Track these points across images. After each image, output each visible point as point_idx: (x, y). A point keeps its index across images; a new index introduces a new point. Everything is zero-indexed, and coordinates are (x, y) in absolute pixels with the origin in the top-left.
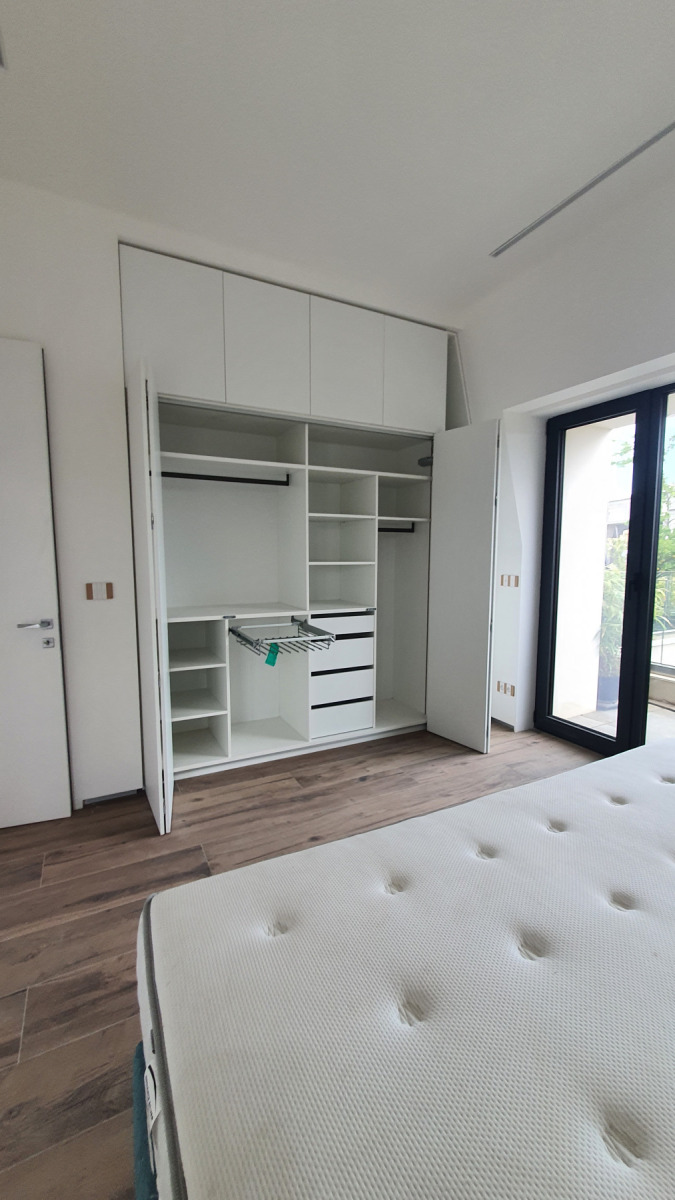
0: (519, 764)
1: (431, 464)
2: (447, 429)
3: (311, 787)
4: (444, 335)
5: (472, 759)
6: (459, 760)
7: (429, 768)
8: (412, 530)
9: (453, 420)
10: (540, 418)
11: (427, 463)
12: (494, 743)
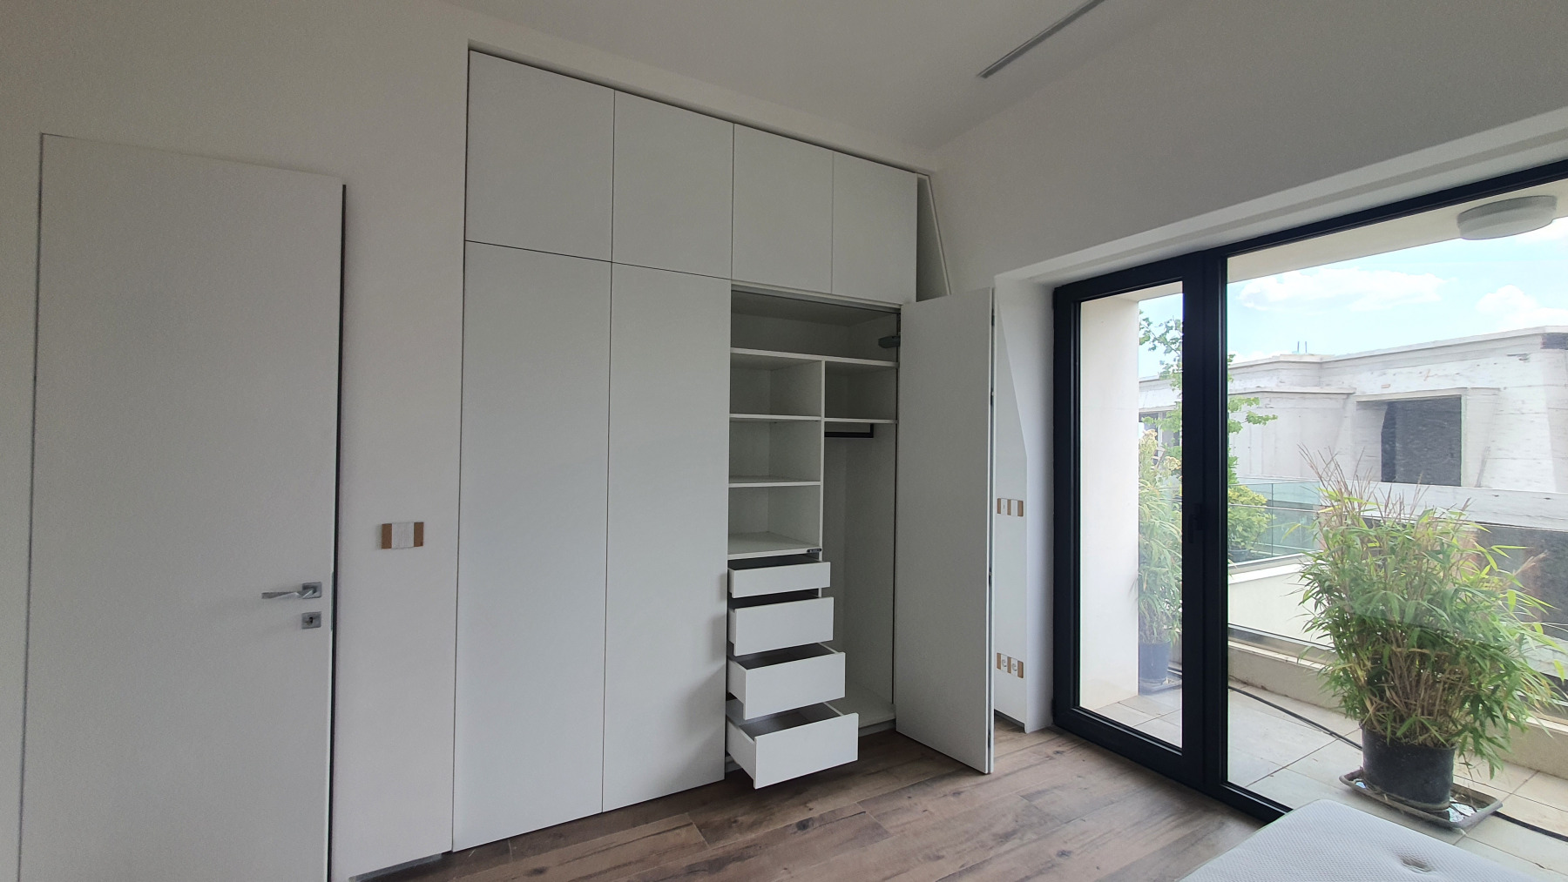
0: (1039, 793)
1: (898, 345)
2: (919, 299)
3: (721, 844)
4: (914, 178)
5: (967, 784)
6: (949, 787)
7: (905, 803)
8: (870, 435)
9: (925, 289)
10: (1045, 286)
11: (891, 343)
12: (1001, 755)
